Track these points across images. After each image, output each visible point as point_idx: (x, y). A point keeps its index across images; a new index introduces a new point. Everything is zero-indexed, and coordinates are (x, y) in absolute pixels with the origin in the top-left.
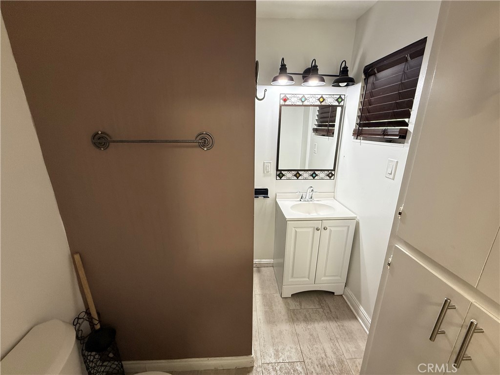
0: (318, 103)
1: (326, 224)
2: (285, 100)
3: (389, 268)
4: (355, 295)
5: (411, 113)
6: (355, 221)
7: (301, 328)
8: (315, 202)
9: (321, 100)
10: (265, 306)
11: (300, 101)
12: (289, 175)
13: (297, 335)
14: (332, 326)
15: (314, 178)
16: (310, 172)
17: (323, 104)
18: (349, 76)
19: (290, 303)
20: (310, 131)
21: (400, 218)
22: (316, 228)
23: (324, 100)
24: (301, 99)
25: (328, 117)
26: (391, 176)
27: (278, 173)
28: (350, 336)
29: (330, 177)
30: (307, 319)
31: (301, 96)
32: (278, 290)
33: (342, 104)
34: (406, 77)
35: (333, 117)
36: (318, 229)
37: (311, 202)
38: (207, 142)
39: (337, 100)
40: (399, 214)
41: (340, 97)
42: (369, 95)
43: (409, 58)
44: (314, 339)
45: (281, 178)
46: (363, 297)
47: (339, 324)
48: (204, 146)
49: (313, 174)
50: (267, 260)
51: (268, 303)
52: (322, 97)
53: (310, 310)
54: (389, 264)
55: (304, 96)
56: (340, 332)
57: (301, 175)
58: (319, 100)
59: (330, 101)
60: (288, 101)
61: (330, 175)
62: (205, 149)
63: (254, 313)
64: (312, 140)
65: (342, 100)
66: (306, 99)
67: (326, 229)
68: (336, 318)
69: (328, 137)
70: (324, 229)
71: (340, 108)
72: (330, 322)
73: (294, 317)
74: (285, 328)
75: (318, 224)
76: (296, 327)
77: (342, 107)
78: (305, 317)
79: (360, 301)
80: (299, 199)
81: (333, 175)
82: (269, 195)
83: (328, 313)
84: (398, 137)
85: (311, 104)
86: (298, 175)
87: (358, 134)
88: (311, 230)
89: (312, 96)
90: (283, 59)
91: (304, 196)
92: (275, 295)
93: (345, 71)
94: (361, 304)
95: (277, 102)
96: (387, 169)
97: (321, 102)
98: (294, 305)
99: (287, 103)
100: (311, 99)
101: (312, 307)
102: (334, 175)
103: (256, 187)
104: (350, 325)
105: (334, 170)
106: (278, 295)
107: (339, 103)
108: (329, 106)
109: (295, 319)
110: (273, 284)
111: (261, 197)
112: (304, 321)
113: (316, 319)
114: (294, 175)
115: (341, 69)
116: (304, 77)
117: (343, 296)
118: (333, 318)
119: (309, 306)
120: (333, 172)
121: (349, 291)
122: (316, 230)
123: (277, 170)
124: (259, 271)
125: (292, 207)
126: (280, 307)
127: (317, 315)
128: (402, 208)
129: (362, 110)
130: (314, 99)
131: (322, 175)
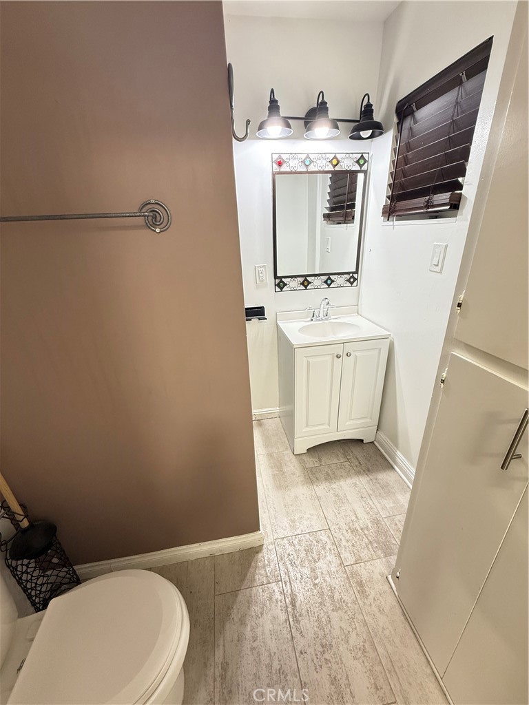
0: (330, 168)
1: (348, 348)
2: (280, 164)
3: (442, 386)
4: (390, 439)
5: (467, 168)
6: (388, 341)
7: (321, 489)
8: (332, 321)
9: (335, 162)
10: (272, 468)
11: (303, 165)
12: (293, 283)
13: (319, 498)
14: (362, 481)
15: (329, 285)
16: (322, 277)
17: (337, 169)
18: (375, 120)
19: (305, 460)
20: (320, 218)
21: (459, 311)
22: (335, 355)
23: (338, 162)
24: (304, 162)
25: (345, 194)
26: (438, 269)
27: (277, 281)
28: (386, 490)
29: (352, 283)
30: (329, 478)
31: (303, 157)
32: (288, 446)
33: (364, 168)
34: (459, 112)
35: (352, 192)
36: (338, 357)
37: (326, 321)
38: (158, 218)
39: (358, 162)
40: (458, 306)
41: (362, 157)
42: (405, 149)
43: (464, 78)
44: (340, 500)
45: (281, 289)
46: (401, 441)
47: (372, 477)
48: (155, 225)
49: (327, 280)
50: (270, 409)
51: (277, 465)
52: (335, 157)
53: (333, 466)
54: (443, 381)
55: (308, 157)
56: (374, 487)
57: (311, 283)
58: (331, 162)
59: (348, 164)
60: (284, 165)
61: (352, 280)
62: (158, 230)
63: (258, 479)
64: (323, 233)
65: (365, 161)
66: (311, 162)
67: (350, 355)
68: (368, 471)
69: (345, 225)
70: (347, 355)
71: (363, 174)
72: (360, 477)
73: (312, 476)
74: (302, 491)
75: (339, 350)
76: (317, 489)
77: (365, 172)
78: (328, 474)
79: (396, 445)
80: (309, 319)
81: (355, 280)
82: (266, 316)
83: (356, 466)
84: (448, 207)
85: (320, 169)
86: (306, 283)
87: (389, 212)
88: (329, 358)
89: (320, 155)
90: (272, 91)
91: (316, 314)
92: (285, 453)
93: (367, 111)
94: (398, 449)
95: (268, 167)
96: (432, 259)
97: (335, 166)
98: (311, 462)
99: (284, 168)
100: (320, 161)
101: (335, 461)
102: (357, 279)
103: (246, 306)
104: (385, 477)
105: (357, 272)
106: (290, 452)
107: (361, 166)
108: (347, 172)
109: (315, 479)
110: (281, 439)
111: (255, 320)
112: (326, 479)
113: (341, 476)
114: (301, 284)
115: (363, 109)
116: (306, 124)
117: (375, 442)
118: (364, 471)
119: (332, 460)
120: (356, 276)
121: (382, 435)
122: (335, 357)
123: (276, 277)
124: (260, 424)
125: (301, 330)
126: (292, 466)
127: (342, 470)
128: (462, 296)
129: (394, 175)
130: (324, 162)
131: (339, 280)
